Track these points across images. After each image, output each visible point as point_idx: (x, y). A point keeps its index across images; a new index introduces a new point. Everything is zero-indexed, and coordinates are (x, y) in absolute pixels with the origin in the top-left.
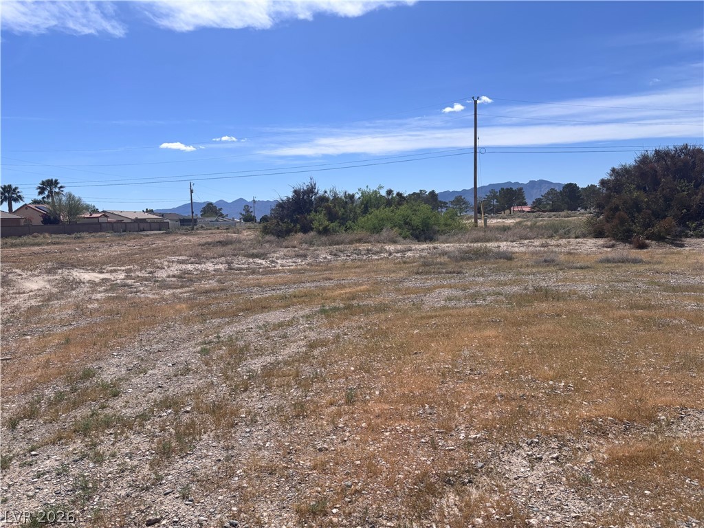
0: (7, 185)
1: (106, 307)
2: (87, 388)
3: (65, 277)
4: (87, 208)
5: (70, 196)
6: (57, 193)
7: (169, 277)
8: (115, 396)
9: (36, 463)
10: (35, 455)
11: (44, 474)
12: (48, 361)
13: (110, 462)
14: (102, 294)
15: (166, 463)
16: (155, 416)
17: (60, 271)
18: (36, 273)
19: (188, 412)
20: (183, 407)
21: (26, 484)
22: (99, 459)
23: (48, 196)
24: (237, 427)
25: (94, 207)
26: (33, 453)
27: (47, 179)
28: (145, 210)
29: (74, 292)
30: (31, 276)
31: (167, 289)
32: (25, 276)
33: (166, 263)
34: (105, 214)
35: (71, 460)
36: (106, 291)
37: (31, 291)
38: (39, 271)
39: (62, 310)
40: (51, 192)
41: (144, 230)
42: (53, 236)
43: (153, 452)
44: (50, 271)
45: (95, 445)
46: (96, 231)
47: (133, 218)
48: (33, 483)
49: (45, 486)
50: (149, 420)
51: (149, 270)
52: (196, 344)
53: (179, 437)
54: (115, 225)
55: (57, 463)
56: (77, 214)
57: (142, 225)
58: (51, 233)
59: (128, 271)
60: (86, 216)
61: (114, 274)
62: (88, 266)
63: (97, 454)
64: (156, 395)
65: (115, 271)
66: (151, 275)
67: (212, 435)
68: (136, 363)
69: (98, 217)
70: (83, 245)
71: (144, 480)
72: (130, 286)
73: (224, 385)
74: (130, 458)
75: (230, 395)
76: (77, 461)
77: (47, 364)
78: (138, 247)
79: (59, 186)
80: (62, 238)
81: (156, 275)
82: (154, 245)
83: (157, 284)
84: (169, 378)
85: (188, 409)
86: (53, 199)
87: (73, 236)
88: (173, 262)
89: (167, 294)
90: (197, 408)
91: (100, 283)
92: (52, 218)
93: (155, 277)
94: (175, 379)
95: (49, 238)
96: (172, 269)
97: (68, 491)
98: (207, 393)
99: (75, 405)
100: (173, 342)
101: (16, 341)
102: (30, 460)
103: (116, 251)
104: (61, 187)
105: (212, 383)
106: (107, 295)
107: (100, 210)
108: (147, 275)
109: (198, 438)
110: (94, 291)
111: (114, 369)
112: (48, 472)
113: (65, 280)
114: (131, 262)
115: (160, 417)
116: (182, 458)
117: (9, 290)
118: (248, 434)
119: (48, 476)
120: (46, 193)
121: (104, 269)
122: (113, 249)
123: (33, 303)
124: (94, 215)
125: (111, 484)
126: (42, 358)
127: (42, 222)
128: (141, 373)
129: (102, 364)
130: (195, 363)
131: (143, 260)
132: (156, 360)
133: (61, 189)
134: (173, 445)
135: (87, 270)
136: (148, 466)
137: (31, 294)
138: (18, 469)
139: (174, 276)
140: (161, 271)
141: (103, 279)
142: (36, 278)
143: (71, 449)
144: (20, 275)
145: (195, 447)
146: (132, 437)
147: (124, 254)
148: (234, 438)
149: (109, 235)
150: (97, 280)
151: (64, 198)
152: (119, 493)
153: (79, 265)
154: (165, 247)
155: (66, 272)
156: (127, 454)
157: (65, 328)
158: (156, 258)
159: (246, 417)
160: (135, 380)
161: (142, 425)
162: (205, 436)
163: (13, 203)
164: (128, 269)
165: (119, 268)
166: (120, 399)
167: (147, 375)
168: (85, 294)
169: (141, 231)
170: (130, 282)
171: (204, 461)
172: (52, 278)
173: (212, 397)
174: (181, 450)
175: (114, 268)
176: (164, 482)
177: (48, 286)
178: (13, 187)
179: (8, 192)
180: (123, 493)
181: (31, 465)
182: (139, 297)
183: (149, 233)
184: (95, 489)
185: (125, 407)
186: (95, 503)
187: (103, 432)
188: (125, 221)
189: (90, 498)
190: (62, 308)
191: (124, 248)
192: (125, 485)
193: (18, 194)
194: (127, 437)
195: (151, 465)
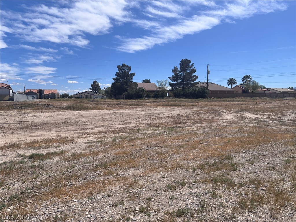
0: (231, 78)
1: (252, 130)
2: (226, 164)
3: (241, 115)
4: (261, 87)
5: (254, 82)
6: (249, 81)
7: (288, 120)
8: (235, 171)
9: (193, 188)
10: (194, 185)
11: (193, 194)
12: (217, 148)
13: (218, 199)
14: (253, 124)
15: (240, 211)
16: (246, 186)
17: (240, 112)
18: (231, 112)
19: (263, 190)
20: (262, 187)
21: (185, 195)
22: (214, 196)
23: (245, 82)
24: (286, 208)
25: (264, 86)
26: (194, 184)
27: (246, 75)
28: (289, 88)
29: (242, 122)
30: (229, 113)
31: (284, 126)
32: (227, 113)
33: (289, 113)
34: (268, 89)
35: (204, 192)
36: (255, 123)
37: (227, 119)
38: (232, 111)
39: (234, 128)
40: (247, 80)
41: (286, 97)
42: (245, 98)
43: (237, 203)
44: (236, 112)
45: (216, 189)
46: (263, 97)
47: (281, 91)
48: (188, 196)
49: (190, 199)
50: (243, 187)
51: (279, 116)
52: (285, 156)
53: (252, 201)
54: (272, 94)
55: (200, 191)
56: (256, 89)
57: (285, 95)
58: (244, 97)
59: (269, 115)
60: (259, 90)
61: (262, 116)
62: (252, 111)
63: (215, 194)
64: (252, 176)
65: (263, 115)
66: (279, 118)
67: (270, 206)
68: (251, 158)
69: (265, 91)
70: (254, 102)
71: (227, 214)
72: (267, 122)
73: (290, 182)
74: (226, 201)
75: (291, 189)
76: (206, 193)
77: (217, 150)
78: (279, 105)
79: (250, 78)
80: (248, 99)
81: (282, 118)
82: (287, 104)
83: (280, 123)
84: (263, 170)
85: (264, 188)
86: (247, 83)
87: (253, 98)
88: (293, 113)
89: (283, 128)
90: (269, 190)
91: (254, 119)
92: (246, 91)
93: (281, 120)
94: (265, 171)
95: (243, 98)
96: (291, 116)
97: (197, 205)
98: (278, 184)
99: (218, 170)
100: (274, 153)
101: (212, 138)
102: (192, 186)
103: (268, 106)
104: (251, 78)
105: (284, 179)
106: (255, 125)
107: (267, 88)
108: (278, 118)
109: (261, 205)
110: (250, 122)
111: (240, 158)
112: (194, 194)
113: (241, 116)
114: (272, 111)
115: (249, 187)
116: (249, 212)
117: (219, 118)
118: (290, 215)
119: (194, 195)
120: (245, 81)
121: (258, 113)
122: (266, 105)
123: (226, 124)
124: (263, 90)
125: (213, 210)
126: (217, 146)
127: (242, 92)
128: (251, 163)
129: (237, 155)
130: (279, 166)
131: (278, 111)
132: (261, 159)
133: (251, 79)
134: (248, 204)
135: (251, 113)
136: (231, 209)
137: (227, 120)
138: (186, 188)
139: (291, 120)
140: (285, 117)
141: (256, 118)
142: (230, 115)
143: (207, 187)
144: (225, 113)
145: (257, 209)
146: (232, 192)
147: (271, 107)
148: (280, 213)
149: (268, 98)
150: (253, 118)
151: (251, 83)
152: (214, 215)
153: (248, 111)
154: (293, 105)
155: (242, 113)
156: (226, 199)
157: (231, 136)
158: (285, 111)
159: (293, 205)
160: (246, 166)
161: (238, 188)
162: (265, 206)
163: (233, 85)
164: (269, 114)
165: (265, 113)
166: (236, 173)
167: (253, 165)
168: (246, 123)
169: (284, 97)
170: (268, 120)
171: (258, 219)
172: (236, 115)
173: (280, 186)
174: (250, 208)
175: (263, 113)
176: (235, 220)
177: (234, 118)
178: (234, 79)
179: (232, 81)
180: (216, 216)
181: (191, 188)
182: (269, 128)
183: (287, 98)
184: (206, 208)
185: (236, 177)
186: (203, 215)
187: (222, 185)
188: (277, 92)
189: (202, 212)
190: (235, 128)
191: (272, 105)
192: (218, 213)
193: (235, 81)
194: (230, 191)
195: (233, 209)
